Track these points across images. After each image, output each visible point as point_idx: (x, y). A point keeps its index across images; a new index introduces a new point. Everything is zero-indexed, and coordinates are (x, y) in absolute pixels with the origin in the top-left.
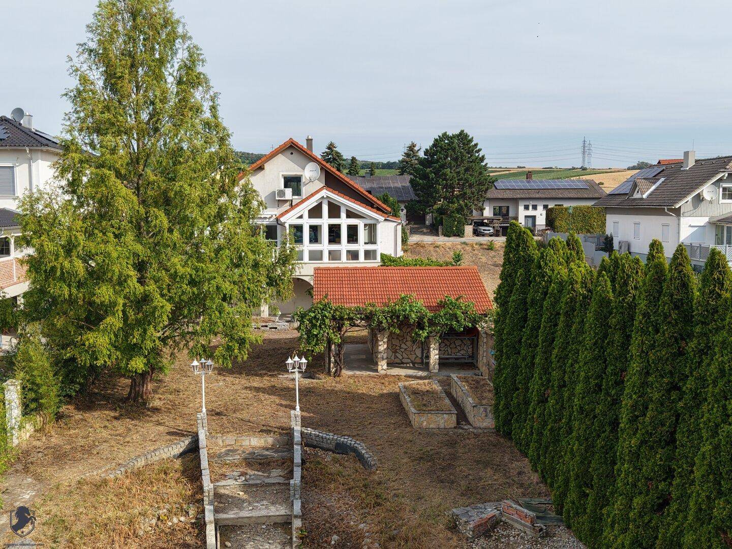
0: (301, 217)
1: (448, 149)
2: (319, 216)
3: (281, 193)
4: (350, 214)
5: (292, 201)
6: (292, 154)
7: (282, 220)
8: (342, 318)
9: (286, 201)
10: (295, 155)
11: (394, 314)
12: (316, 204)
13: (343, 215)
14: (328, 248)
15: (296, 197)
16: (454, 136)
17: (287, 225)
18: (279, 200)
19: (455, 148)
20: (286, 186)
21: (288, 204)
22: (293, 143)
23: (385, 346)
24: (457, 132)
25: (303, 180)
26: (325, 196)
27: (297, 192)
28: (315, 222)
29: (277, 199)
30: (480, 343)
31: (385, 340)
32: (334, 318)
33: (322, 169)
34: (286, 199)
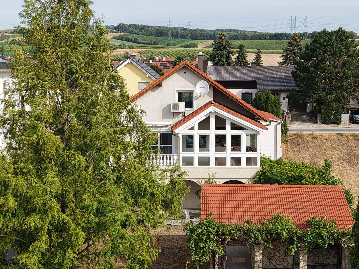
0: (192, 128)
1: (327, 45)
2: (208, 128)
3: (176, 106)
4: (234, 127)
5: (185, 112)
6: (185, 73)
7: (176, 131)
8: (224, 234)
9: (180, 113)
10: (188, 74)
11: (268, 232)
12: (205, 118)
13: (228, 127)
14: (215, 155)
15: (188, 109)
16: (332, 33)
17: (180, 136)
18: (174, 112)
19: (333, 45)
20: (180, 100)
21: (181, 115)
22: (186, 64)
23: (261, 257)
24: (336, 29)
25: (194, 95)
26: (213, 112)
27: (189, 104)
28: (204, 132)
29: (172, 111)
30: (344, 256)
31: (261, 251)
32: (217, 234)
33: (210, 86)
34: (180, 111)
